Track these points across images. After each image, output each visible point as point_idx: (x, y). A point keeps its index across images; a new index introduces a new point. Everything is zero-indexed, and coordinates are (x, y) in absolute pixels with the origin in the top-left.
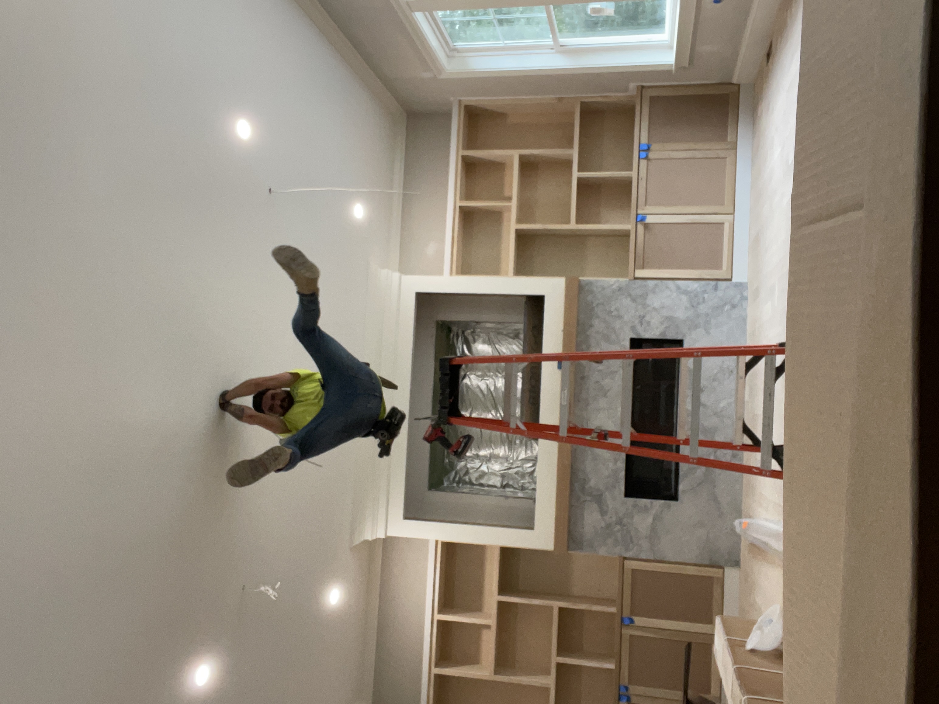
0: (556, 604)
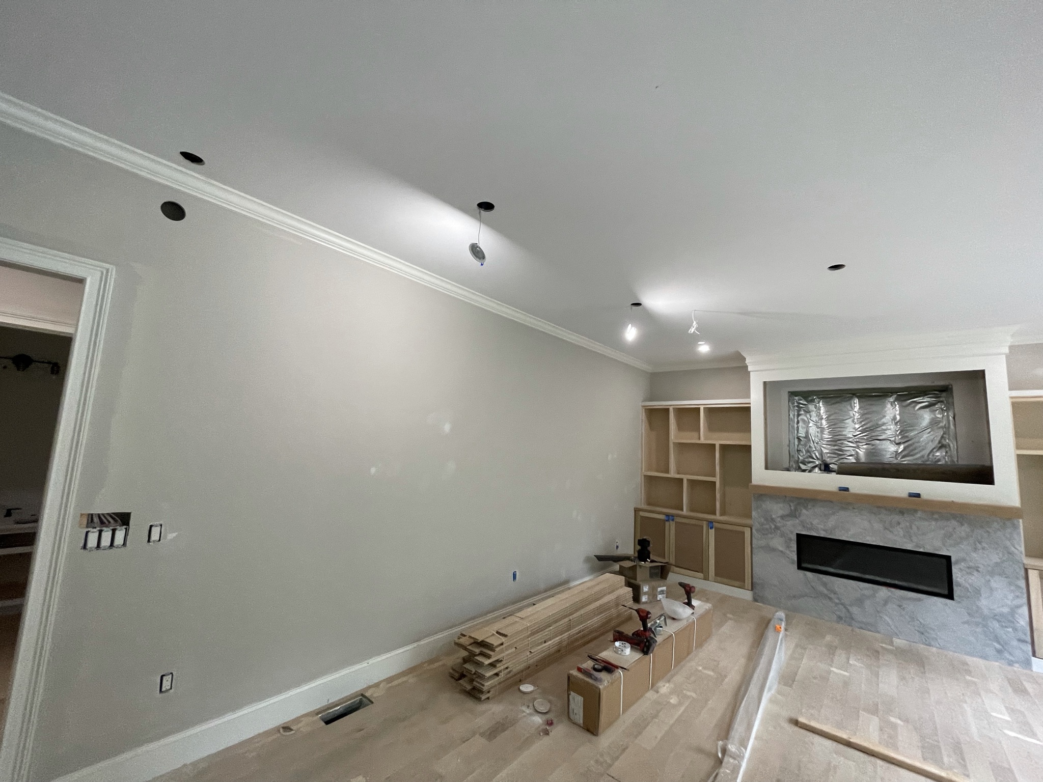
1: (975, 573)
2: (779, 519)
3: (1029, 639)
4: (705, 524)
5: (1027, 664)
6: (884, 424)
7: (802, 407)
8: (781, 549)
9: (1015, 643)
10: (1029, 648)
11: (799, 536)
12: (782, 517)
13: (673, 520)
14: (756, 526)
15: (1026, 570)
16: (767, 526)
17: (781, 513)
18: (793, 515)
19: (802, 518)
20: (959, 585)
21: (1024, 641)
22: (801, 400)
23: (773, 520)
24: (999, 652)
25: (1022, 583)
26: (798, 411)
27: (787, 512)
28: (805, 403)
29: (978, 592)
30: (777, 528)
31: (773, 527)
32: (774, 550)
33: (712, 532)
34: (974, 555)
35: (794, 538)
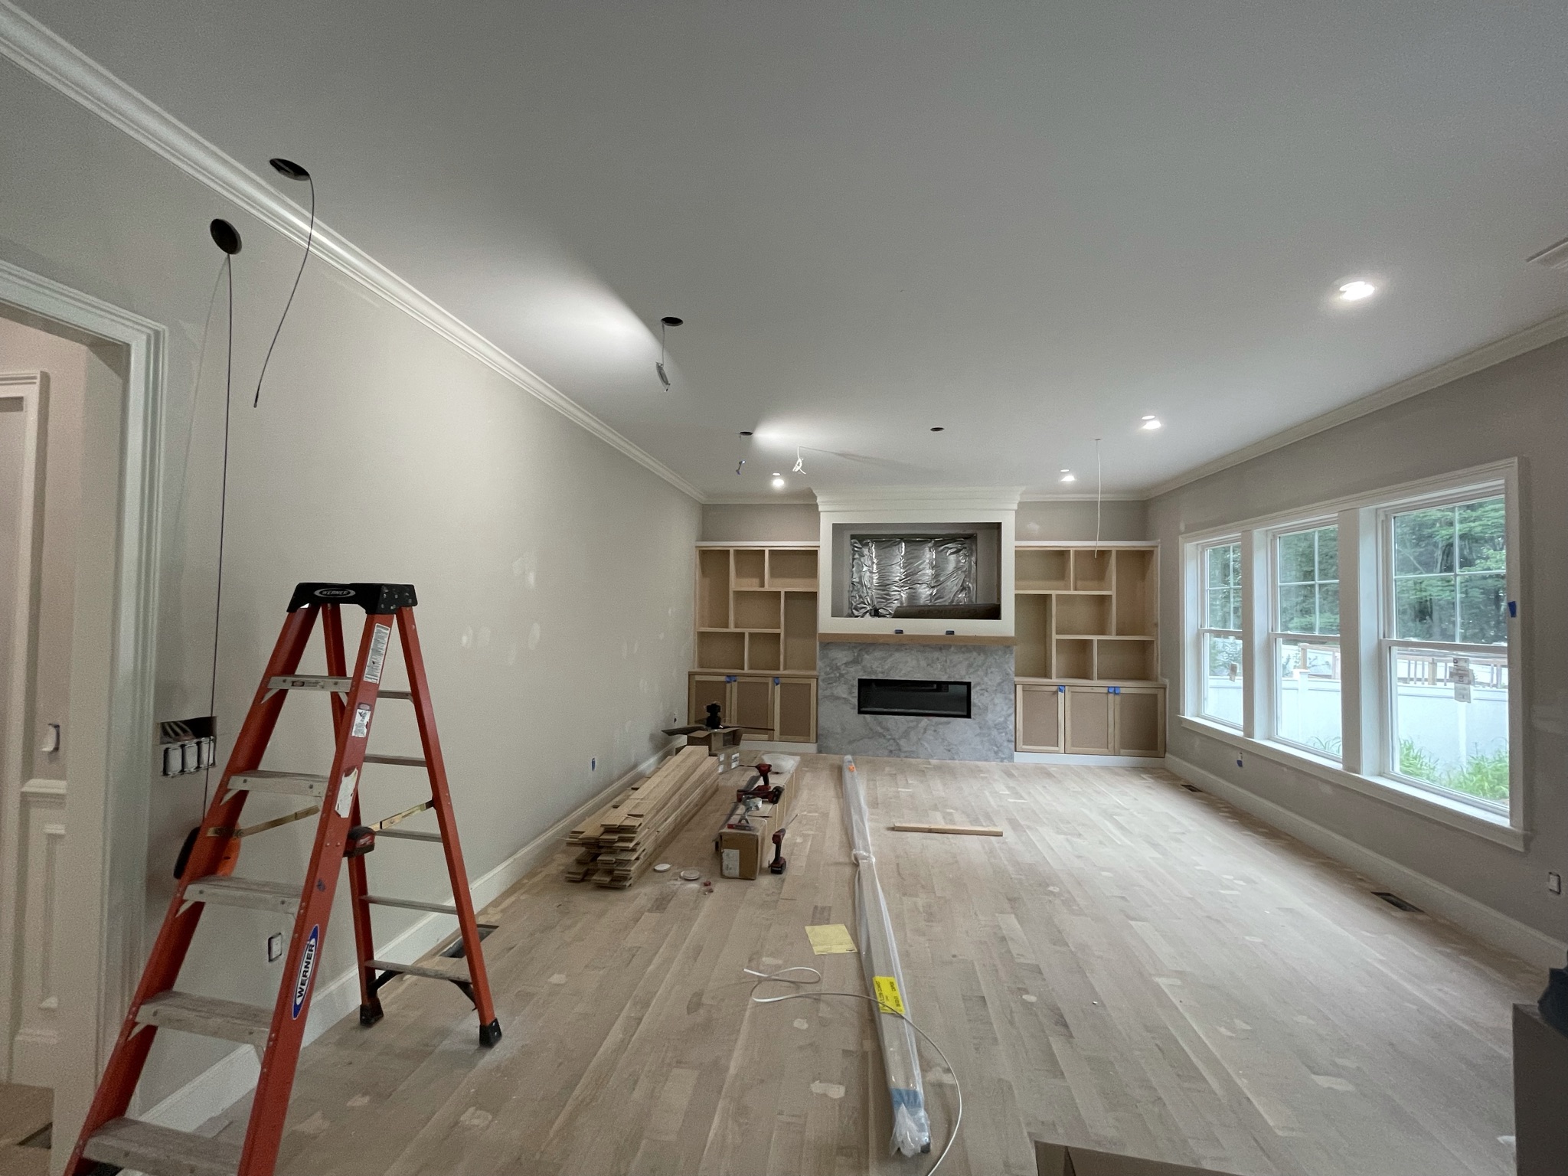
0: (782, 631)
1: (986, 694)
2: (843, 667)
3: (1013, 739)
4: (770, 681)
5: (1011, 758)
6: (923, 569)
7: (857, 551)
8: (844, 696)
9: (1006, 744)
10: (1012, 746)
11: (860, 681)
12: (846, 664)
13: (735, 681)
14: (822, 676)
15: (1015, 685)
16: (832, 675)
17: (845, 660)
18: (856, 661)
19: (863, 664)
20: (975, 705)
21: (1009, 741)
22: (856, 543)
23: (838, 668)
24: (996, 753)
25: (1013, 697)
26: (854, 555)
27: (850, 659)
28: (860, 546)
29: (986, 709)
30: (841, 675)
31: (838, 675)
32: (838, 698)
33: (778, 688)
34: (986, 679)
35: (856, 683)
